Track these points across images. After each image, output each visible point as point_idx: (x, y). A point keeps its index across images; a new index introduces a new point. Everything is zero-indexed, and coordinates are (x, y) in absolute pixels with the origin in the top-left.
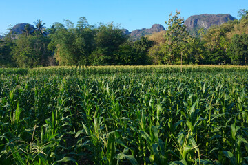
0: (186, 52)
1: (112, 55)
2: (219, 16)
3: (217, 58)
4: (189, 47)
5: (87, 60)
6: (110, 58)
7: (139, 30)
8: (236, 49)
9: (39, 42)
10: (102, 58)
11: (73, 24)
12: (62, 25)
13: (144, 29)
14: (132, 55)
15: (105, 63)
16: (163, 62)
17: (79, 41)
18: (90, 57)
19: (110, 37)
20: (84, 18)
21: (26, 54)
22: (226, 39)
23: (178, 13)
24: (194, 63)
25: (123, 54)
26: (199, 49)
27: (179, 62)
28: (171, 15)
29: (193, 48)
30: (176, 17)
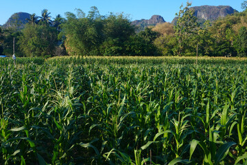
0: (196, 43)
1: (123, 46)
2: (220, 7)
3: (223, 51)
4: (199, 39)
5: (99, 50)
6: (121, 48)
7: (138, 21)
8: (242, 41)
9: (45, 32)
10: (113, 48)
11: (84, 14)
12: (74, 15)
13: (143, 20)
14: (143, 46)
15: (116, 53)
16: (172, 54)
17: (91, 31)
18: (101, 47)
19: (119, 28)
20: (95, 8)
21: (33, 44)
22: (232, 32)
23: (189, 5)
24: (203, 55)
25: (134, 44)
26: (209, 41)
27: (188, 54)
28: (182, 6)
29: (204, 39)
30: (187, 8)
